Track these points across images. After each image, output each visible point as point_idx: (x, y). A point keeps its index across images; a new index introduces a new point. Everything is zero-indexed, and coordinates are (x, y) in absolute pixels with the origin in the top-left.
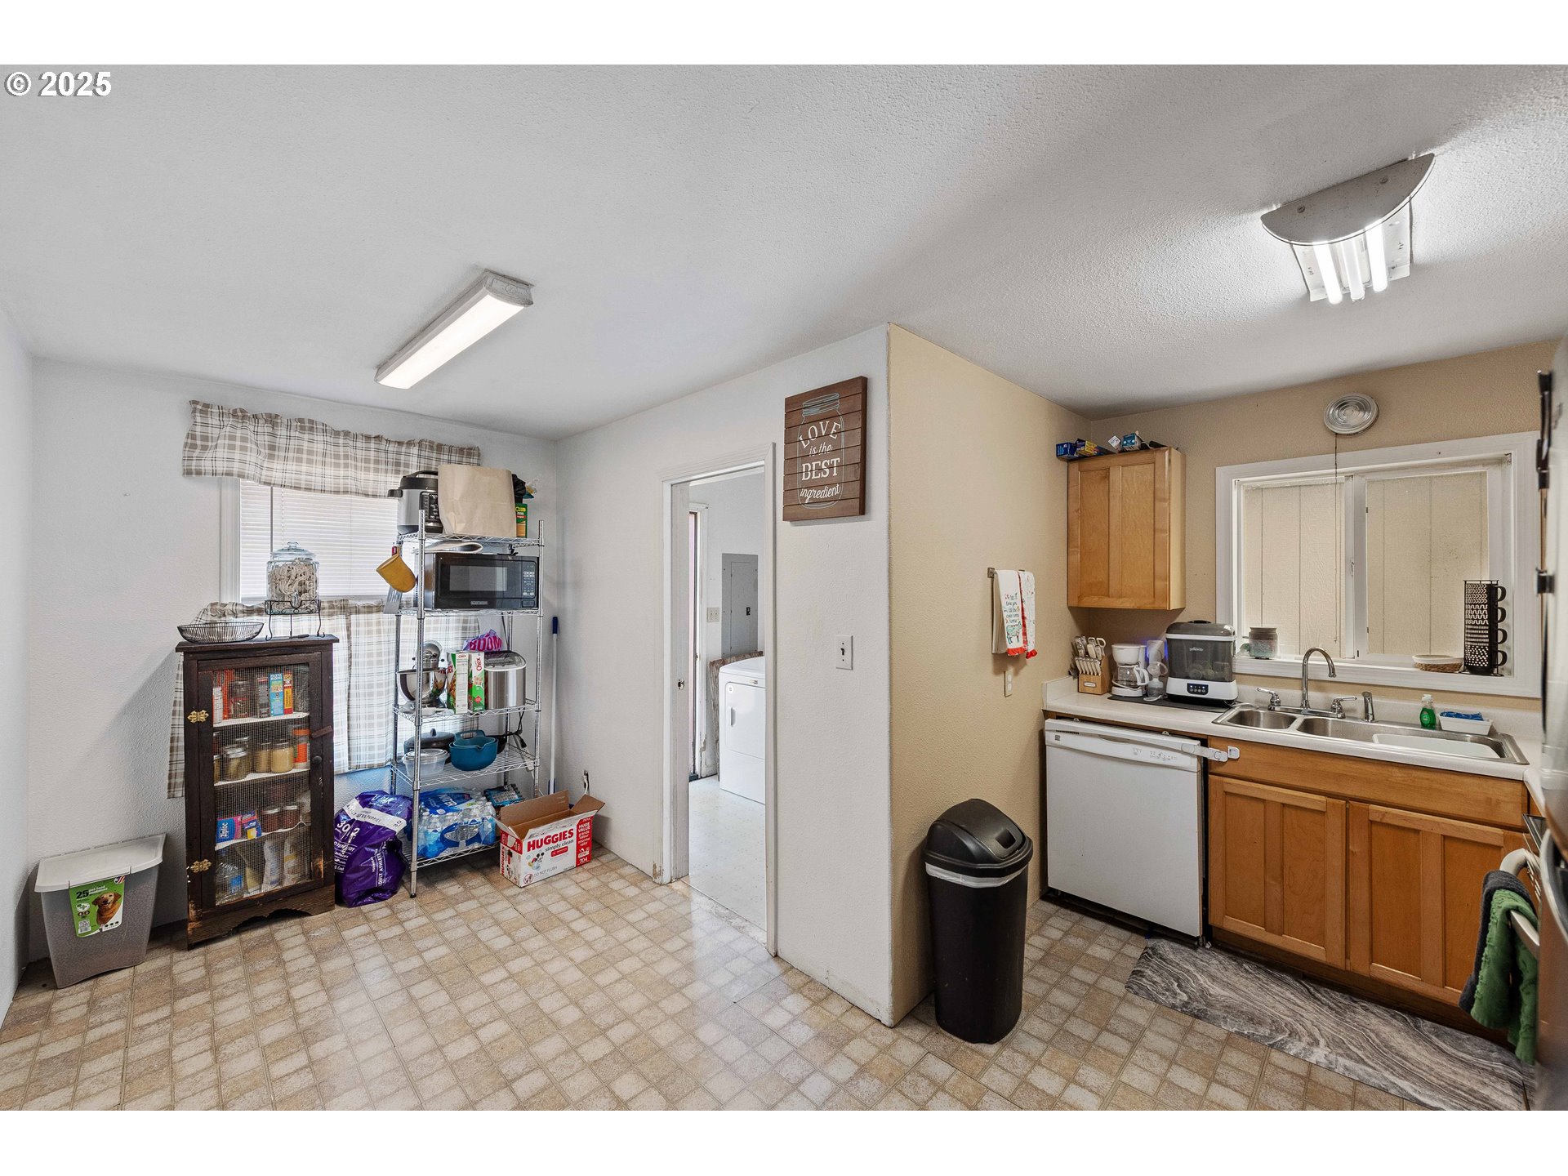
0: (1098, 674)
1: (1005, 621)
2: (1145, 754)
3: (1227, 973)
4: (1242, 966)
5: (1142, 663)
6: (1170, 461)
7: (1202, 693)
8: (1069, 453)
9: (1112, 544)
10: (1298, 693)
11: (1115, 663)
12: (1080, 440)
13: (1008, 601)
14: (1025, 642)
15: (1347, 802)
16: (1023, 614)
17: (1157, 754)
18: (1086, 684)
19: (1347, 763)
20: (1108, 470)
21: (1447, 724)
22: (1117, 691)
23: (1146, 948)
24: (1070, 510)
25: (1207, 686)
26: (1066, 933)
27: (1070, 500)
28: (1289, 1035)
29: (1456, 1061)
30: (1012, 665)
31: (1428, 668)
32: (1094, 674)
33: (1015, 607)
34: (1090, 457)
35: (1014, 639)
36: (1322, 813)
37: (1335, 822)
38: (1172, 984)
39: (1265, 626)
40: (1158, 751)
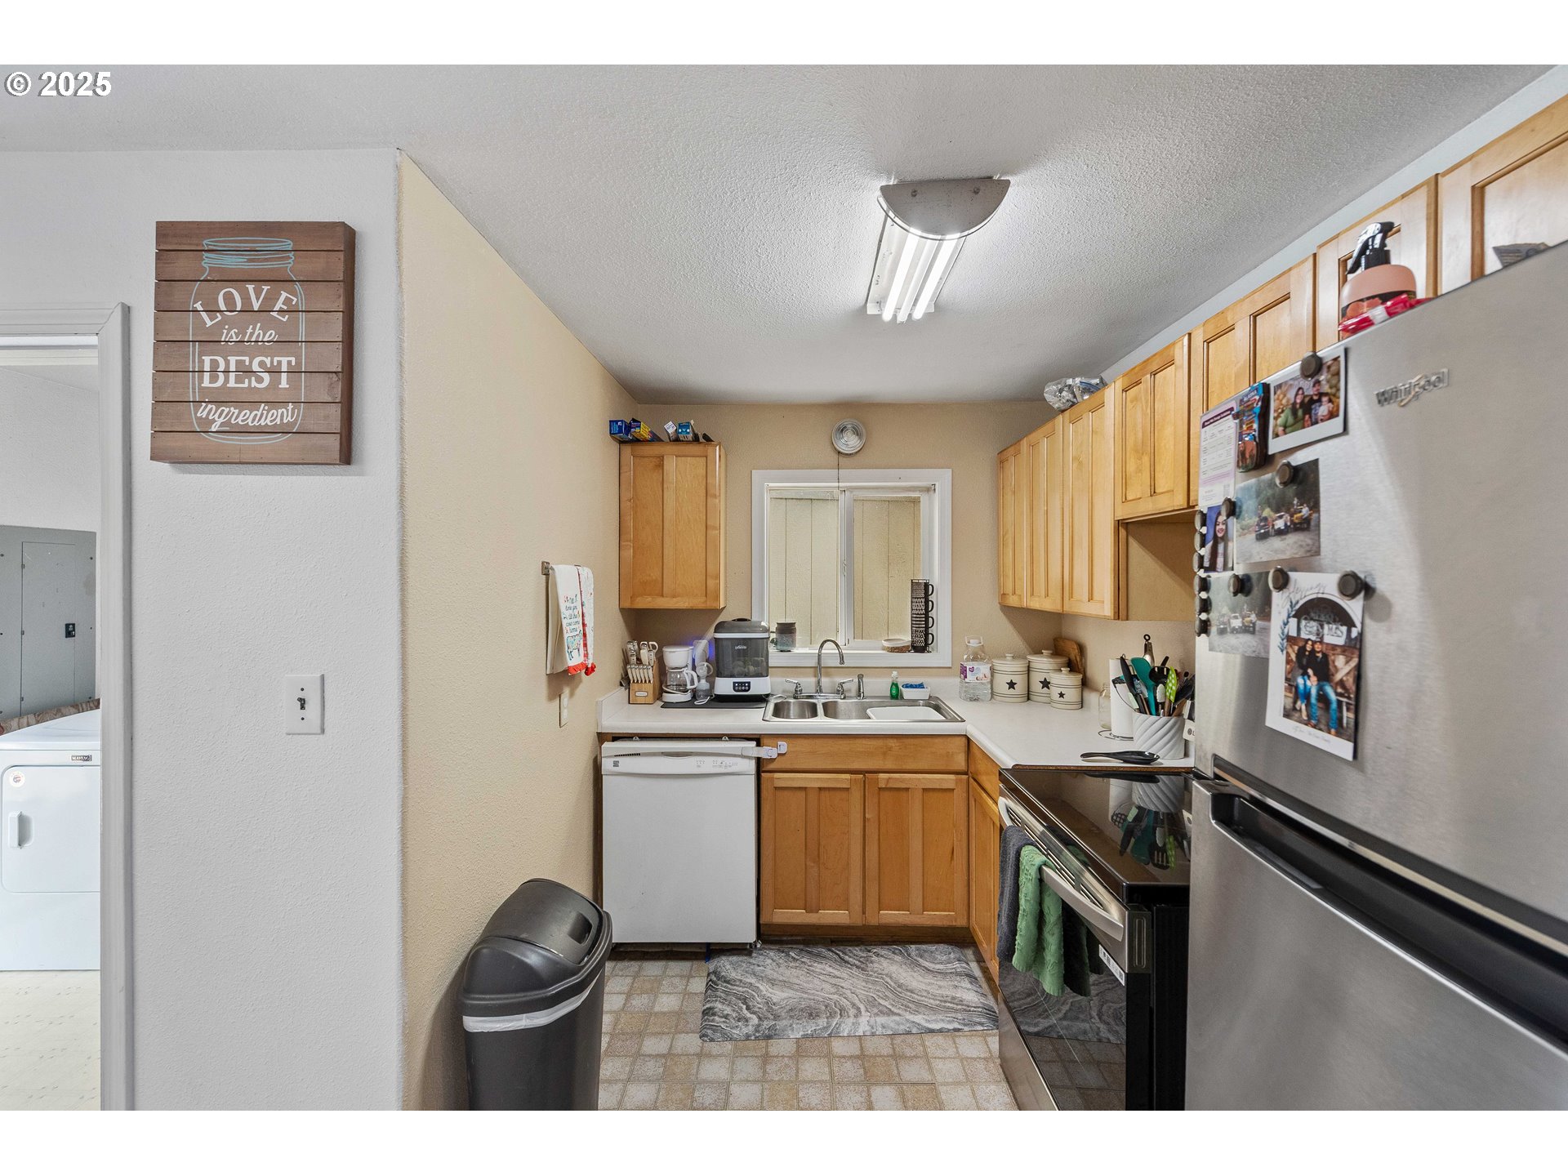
0: (650, 681)
1: (565, 631)
2: (708, 765)
3: (782, 970)
4: (788, 955)
5: (690, 666)
6: (720, 457)
7: (745, 691)
8: (624, 433)
9: (666, 538)
10: (813, 680)
11: (665, 666)
12: (634, 420)
13: (569, 604)
14: (586, 655)
15: (865, 775)
16: (583, 620)
17: (719, 763)
18: (637, 694)
19: (864, 741)
20: (661, 458)
21: (908, 694)
22: (668, 698)
23: (709, 975)
24: (622, 499)
25: (749, 683)
26: (629, 995)
27: (623, 487)
28: (840, 1014)
29: (937, 975)
30: (568, 685)
31: (893, 650)
32: (645, 681)
33: (576, 612)
34: (643, 441)
35: (575, 653)
36: (847, 789)
37: (856, 795)
38: (741, 1009)
39: (789, 621)
40: (720, 759)
